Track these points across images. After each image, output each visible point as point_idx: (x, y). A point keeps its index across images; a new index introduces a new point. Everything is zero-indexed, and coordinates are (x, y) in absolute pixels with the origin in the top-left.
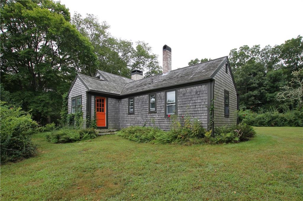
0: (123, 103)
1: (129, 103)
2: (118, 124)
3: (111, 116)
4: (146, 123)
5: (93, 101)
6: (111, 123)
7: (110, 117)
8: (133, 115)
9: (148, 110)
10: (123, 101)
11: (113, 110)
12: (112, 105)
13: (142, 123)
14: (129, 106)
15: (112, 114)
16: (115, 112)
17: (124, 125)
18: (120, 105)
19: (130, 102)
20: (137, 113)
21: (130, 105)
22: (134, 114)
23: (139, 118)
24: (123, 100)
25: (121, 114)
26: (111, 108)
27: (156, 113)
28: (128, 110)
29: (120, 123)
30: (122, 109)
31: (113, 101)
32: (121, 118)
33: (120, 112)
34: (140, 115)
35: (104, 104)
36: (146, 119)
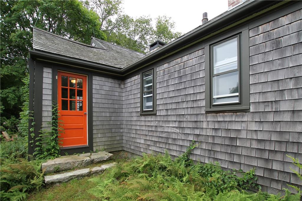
0: (128, 89)
1: (142, 87)
2: (118, 138)
3: (100, 119)
4: (197, 145)
5: (50, 81)
6: (99, 135)
7: (98, 123)
8: (153, 118)
9: (203, 103)
10: (129, 85)
11: (106, 106)
12: (103, 92)
13: (181, 143)
14: (142, 93)
15: (103, 114)
16: (111, 110)
17: (131, 139)
18: (124, 94)
19: (145, 82)
20: (164, 113)
21: (145, 90)
22: (155, 115)
23: (171, 128)
24: (129, 80)
25: (126, 115)
26: (99, 101)
27: (246, 111)
28: (139, 105)
29: (124, 134)
30: (128, 102)
31: (107, 84)
32: (124, 123)
33: (124, 110)
34: (174, 119)
35: (82, 91)
36: (197, 132)
